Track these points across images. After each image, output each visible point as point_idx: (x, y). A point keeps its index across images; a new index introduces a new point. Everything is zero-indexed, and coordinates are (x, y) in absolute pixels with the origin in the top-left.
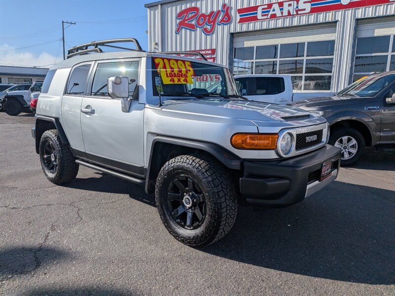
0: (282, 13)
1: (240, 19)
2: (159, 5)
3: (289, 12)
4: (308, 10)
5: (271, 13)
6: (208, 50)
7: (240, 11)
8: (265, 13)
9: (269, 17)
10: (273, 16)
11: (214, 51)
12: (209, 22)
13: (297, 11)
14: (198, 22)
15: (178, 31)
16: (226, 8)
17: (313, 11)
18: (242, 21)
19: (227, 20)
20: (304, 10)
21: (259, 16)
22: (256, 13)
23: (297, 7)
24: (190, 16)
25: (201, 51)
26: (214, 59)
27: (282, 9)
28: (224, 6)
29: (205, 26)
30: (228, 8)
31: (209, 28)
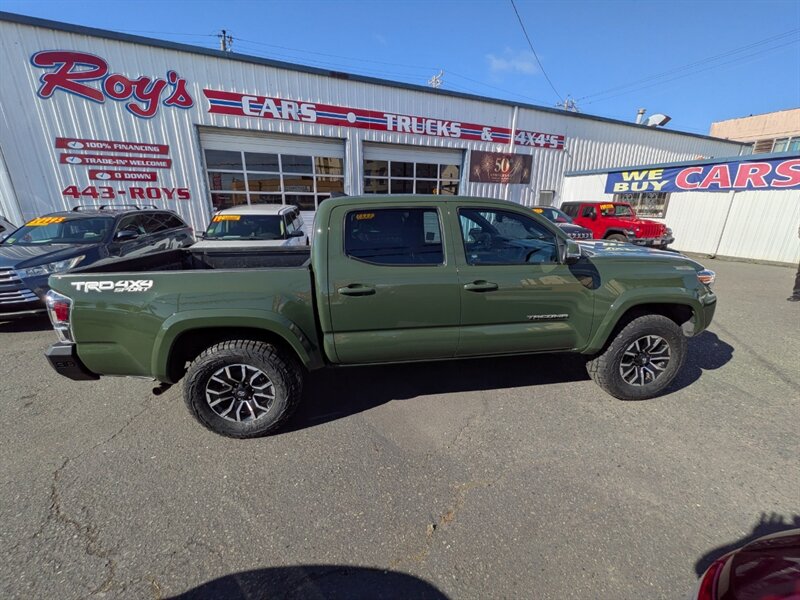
0: (281, 114)
1: (213, 106)
3: (290, 115)
4: (314, 119)
5: (264, 110)
6: (154, 145)
7: (208, 93)
8: (255, 106)
9: (262, 114)
10: (269, 115)
11: (164, 149)
12: (141, 96)
13: (301, 116)
14: (109, 88)
15: (46, 92)
16: (177, 81)
17: (319, 121)
18: (215, 110)
19: (183, 100)
20: (309, 117)
21: (246, 109)
22: (241, 105)
23: (300, 112)
24: (79, 69)
25: (133, 144)
26: (169, 163)
27: (279, 109)
28: (173, 75)
29: (133, 101)
30: (182, 83)
31: (143, 107)
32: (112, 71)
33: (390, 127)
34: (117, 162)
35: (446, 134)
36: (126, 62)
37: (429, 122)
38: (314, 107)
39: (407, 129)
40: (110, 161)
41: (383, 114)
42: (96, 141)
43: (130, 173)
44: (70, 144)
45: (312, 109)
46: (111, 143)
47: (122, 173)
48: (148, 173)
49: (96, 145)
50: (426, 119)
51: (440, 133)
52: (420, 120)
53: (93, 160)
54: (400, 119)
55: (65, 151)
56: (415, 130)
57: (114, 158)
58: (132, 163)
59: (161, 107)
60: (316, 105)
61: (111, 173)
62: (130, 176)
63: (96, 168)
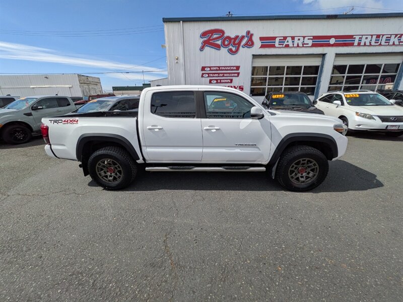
0: (293, 44)
1: (262, 45)
2: (181, 22)
3: (298, 44)
4: (310, 45)
5: (286, 43)
6: (233, 67)
7: (261, 39)
8: (281, 42)
9: (284, 46)
10: (287, 46)
11: (238, 68)
12: (234, 44)
13: (303, 44)
14: (223, 43)
15: (202, 49)
16: (250, 35)
17: (313, 45)
18: (262, 46)
19: (250, 44)
20: (308, 44)
21: (277, 45)
22: (275, 42)
23: (303, 42)
24: (215, 36)
25: (227, 67)
26: (238, 74)
27: (293, 42)
28: (248, 32)
29: (231, 47)
30: (252, 35)
31: (234, 49)
32: (226, 35)
33: (356, 43)
34: (220, 75)
35: (397, 43)
36: (232, 30)
37: (385, 37)
38: (312, 38)
39: (368, 43)
40: (217, 75)
41: (353, 36)
42: (214, 67)
43: (223, 79)
44: (206, 69)
45: (310, 39)
46: (219, 67)
47: (220, 80)
48: (229, 79)
49: (214, 68)
50: (383, 35)
51: (391, 43)
52: (378, 36)
53: (212, 75)
54: (364, 37)
55: (204, 72)
56: (373, 43)
57: (219, 74)
58: (225, 75)
59: (241, 48)
60: (313, 37)
61: (217, 80)
62: (223, 81)
63: (212, 78)
